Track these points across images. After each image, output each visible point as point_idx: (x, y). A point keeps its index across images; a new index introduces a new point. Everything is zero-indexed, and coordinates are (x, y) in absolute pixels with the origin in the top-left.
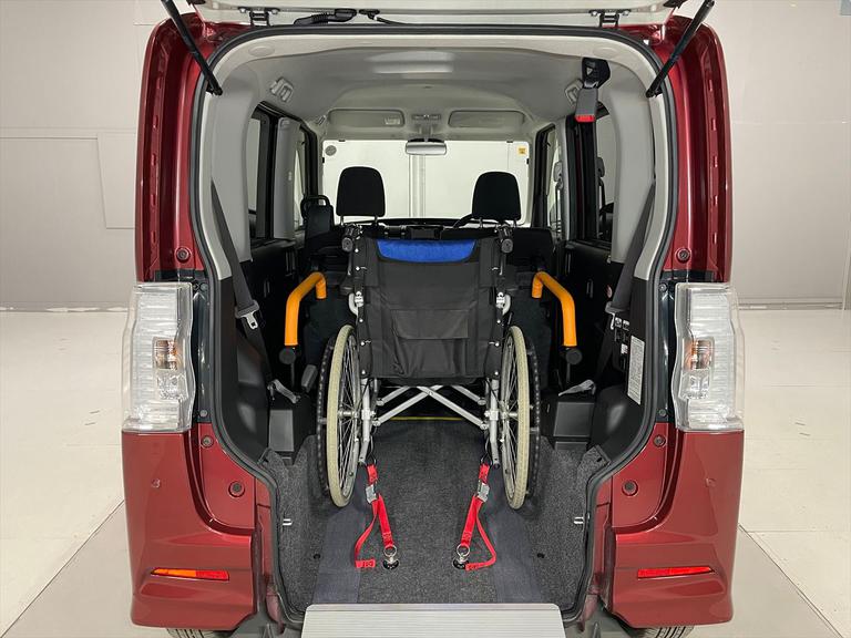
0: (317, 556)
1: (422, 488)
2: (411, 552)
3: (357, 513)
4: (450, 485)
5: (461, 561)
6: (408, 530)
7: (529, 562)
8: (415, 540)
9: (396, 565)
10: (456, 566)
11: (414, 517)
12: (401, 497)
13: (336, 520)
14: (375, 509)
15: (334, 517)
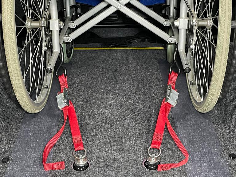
0: (6, 160)
1: (113, 98)
2: (102, 154)
3: (50, 120)
4: (138, 96)
5: (153, 161)
6: (99, 134)
7: (222, 162)
8: (106, 143)
9: (86, 167)
10: (147, 166)
11: (105, 123)
12: (92, 107)
13: (29, 126)
14: (66, 115)
15: (28, 123)
